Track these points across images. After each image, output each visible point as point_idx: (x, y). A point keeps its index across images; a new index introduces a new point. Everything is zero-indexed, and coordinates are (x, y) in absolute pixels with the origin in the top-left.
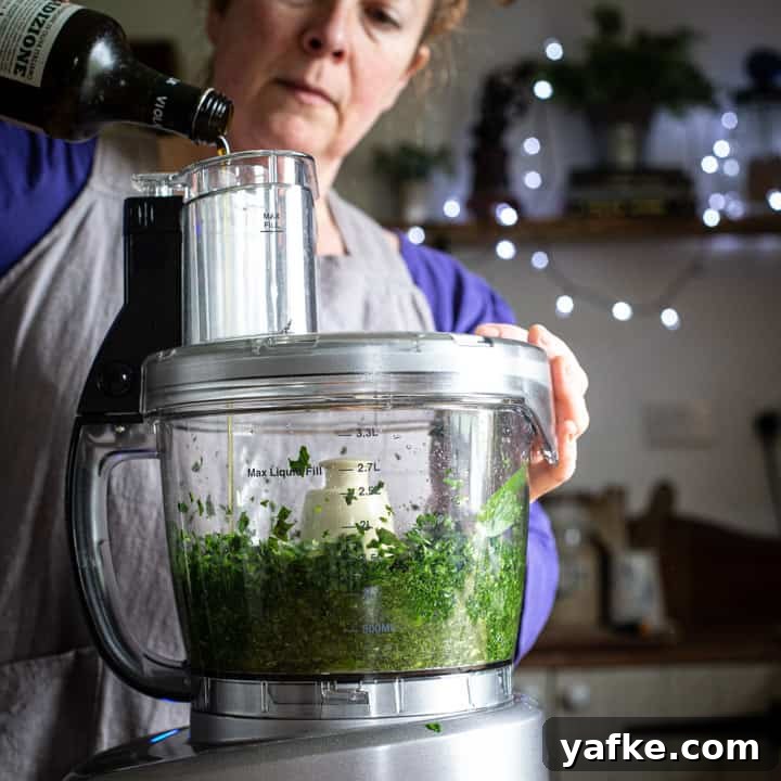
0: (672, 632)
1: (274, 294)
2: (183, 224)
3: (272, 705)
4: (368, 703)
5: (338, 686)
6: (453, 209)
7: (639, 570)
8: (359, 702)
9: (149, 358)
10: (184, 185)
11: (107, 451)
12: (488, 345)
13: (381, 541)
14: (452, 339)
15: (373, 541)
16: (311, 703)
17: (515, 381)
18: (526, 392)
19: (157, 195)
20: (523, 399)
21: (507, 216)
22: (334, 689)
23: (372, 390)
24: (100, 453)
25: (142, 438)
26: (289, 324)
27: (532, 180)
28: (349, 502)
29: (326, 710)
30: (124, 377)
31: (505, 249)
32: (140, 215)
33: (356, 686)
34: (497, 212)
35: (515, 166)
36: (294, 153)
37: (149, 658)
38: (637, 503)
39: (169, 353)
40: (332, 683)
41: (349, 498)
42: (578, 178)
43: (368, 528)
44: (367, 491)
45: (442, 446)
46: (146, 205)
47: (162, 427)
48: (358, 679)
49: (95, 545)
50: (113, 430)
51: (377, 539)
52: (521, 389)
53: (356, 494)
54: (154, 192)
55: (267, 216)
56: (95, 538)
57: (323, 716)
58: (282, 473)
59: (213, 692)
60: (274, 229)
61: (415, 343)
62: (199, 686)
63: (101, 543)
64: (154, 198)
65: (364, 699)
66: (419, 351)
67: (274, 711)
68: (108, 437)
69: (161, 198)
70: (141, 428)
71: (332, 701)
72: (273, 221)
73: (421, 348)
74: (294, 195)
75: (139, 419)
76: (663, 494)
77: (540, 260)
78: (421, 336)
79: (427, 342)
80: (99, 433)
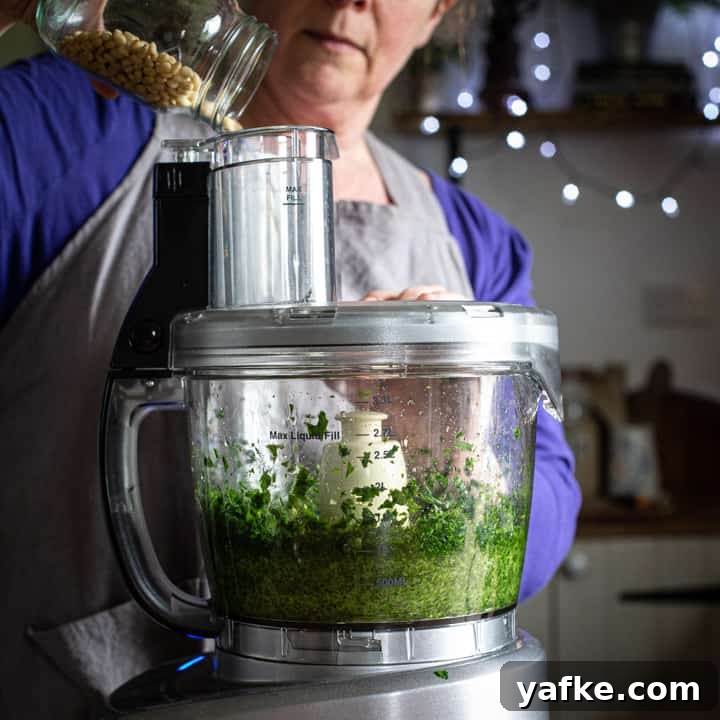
0: (666, 502)
1: (296, 264)
2: (209, 189)
3: (292, 650)
4: (381, 650)
5: (353, 635)
6: (466, 100)
7: (636, 443)
8: (373, 649)
9: (178, 317)
10: (211, 150)
11: (137, 403)
12: (498, 314)
13: (395, 501)
14: (464, 310)
15: (387, 501)
16: (328, 650)
17: (522, 348)
18: (534, 357)
19: (185, 160)
20: (530, 364)
21: (518, 107)
22: (349, 638)
23: (388, 361)
24: (131, 405)
25: (171, 391)
26: (310, 293)
27: (542, 73)
28: (365, 465)
29: (342, 656)
30: (154, 333)
31: (515, 140)
32: (169, 184)
33: (369, 634)
34: (508, 102)
35: (526, 59)
36: (316, 128)
37: (176, 597)
38: (636, 378)
39: (197, 316)
40: (347, 631)
41: (365, 461)
42: (585, 72)
43: (383, 489)
44: (382, 455)
45: (453, 411)
46: (174, 171)
47: (189, 383)
48: (372, 628)
49: (126, 491)
50: (143, 383)
51: (391, 499)
52: (529, 354)
53: (372, 458)
54: (182, 158)
55: (289, 189)
56: (126, 485)
57: (339, 663)
58: (301, 436)
59: (236, 633)
60: (296, 202)
61: (429, 314)
62: (224, 625)
63: (131, 489)
64: (182, 163)
65: (377, 647)
66: (432, 322)
67: (293, 655)
68: (138, 389)
69: (189, 164)
70: (170, 382)
71: (346, 648)
72: (295, 194)
73: (436, 319)
74: (316, 168)
75: (168, 374)
76: (660, 372)
77: (548, 150)
78: (436, 308)
79: (440, 313)
80: (130, 386)
